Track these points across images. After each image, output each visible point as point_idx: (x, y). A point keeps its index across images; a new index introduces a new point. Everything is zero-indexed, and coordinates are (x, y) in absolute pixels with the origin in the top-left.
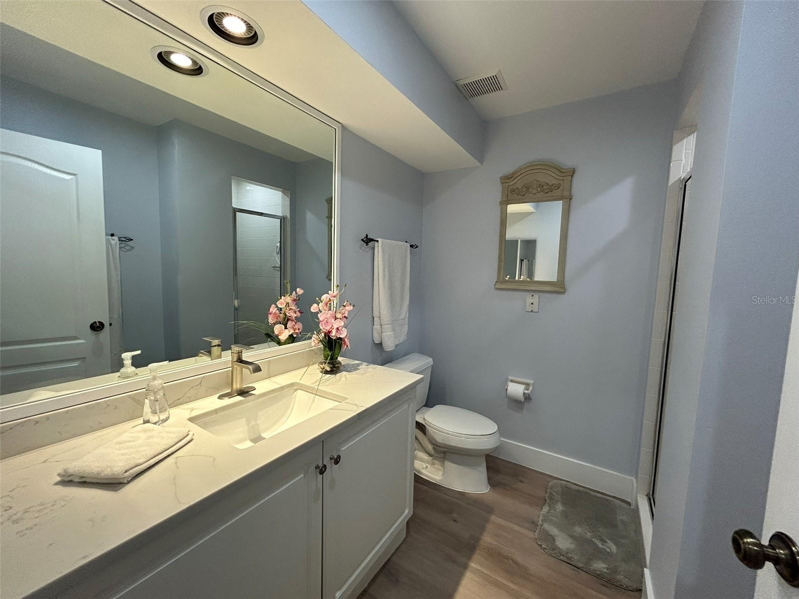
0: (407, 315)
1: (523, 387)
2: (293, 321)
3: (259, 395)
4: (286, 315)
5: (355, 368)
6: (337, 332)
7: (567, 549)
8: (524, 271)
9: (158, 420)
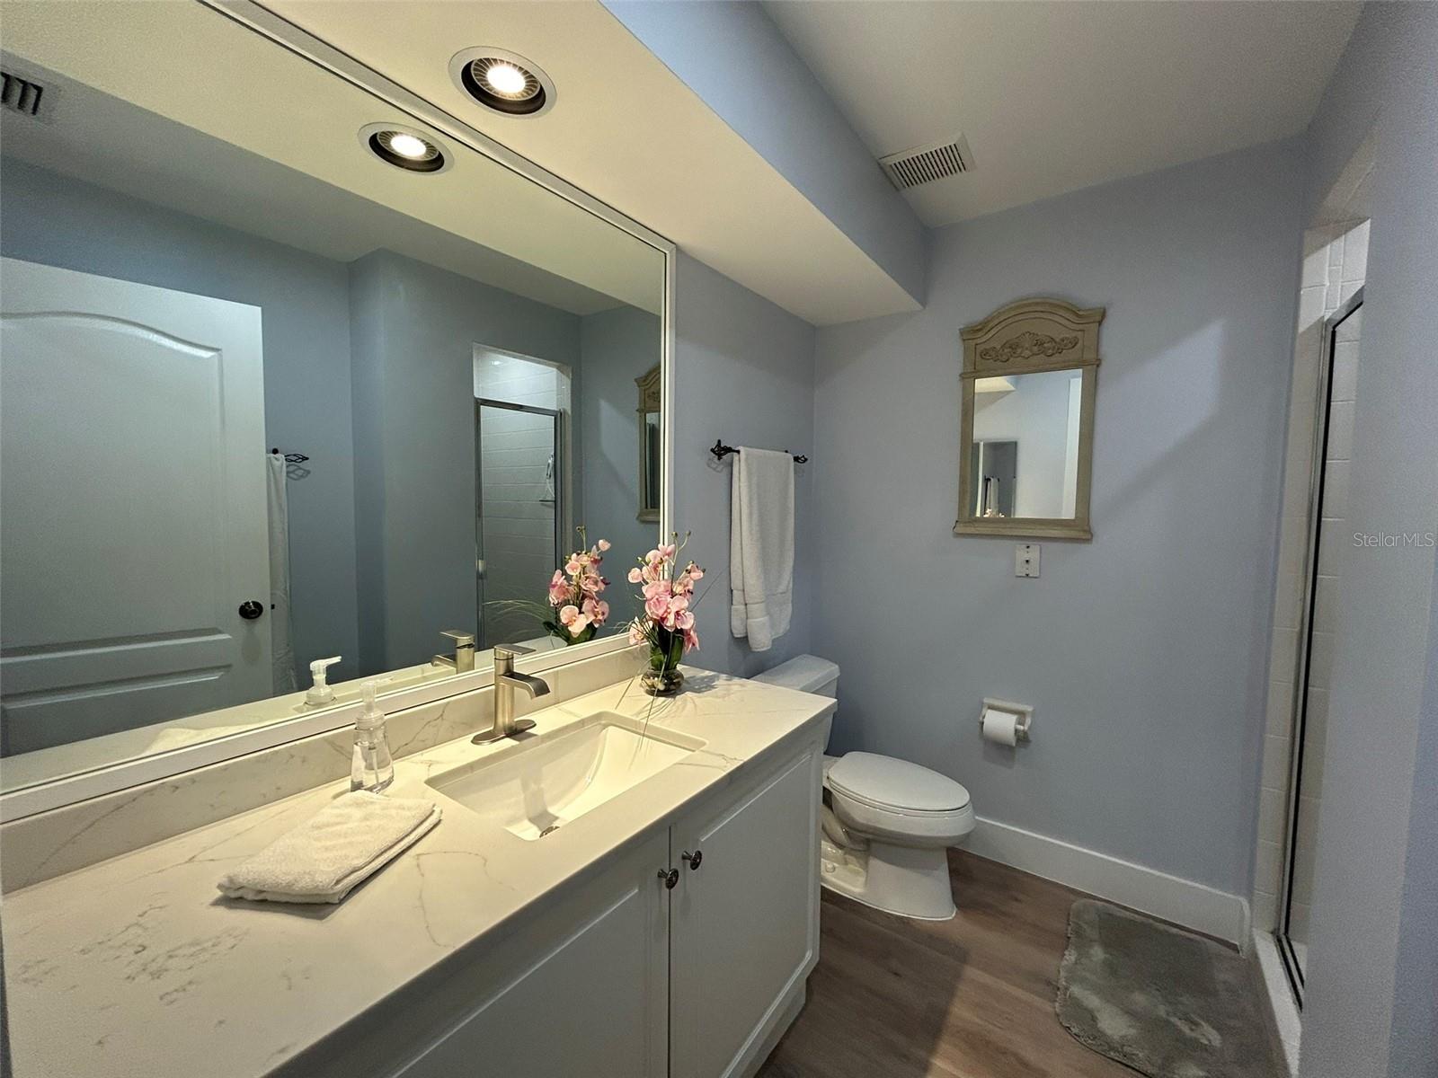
0: (791, 585)
1: (1014, 718)
2: (592, 598)
3: (543, 735)
4: (580, 588)
5: (706, 685)
6: (676, 619)
7: (1122, 1037)
8: (992, 497)
9: (375, 783)
